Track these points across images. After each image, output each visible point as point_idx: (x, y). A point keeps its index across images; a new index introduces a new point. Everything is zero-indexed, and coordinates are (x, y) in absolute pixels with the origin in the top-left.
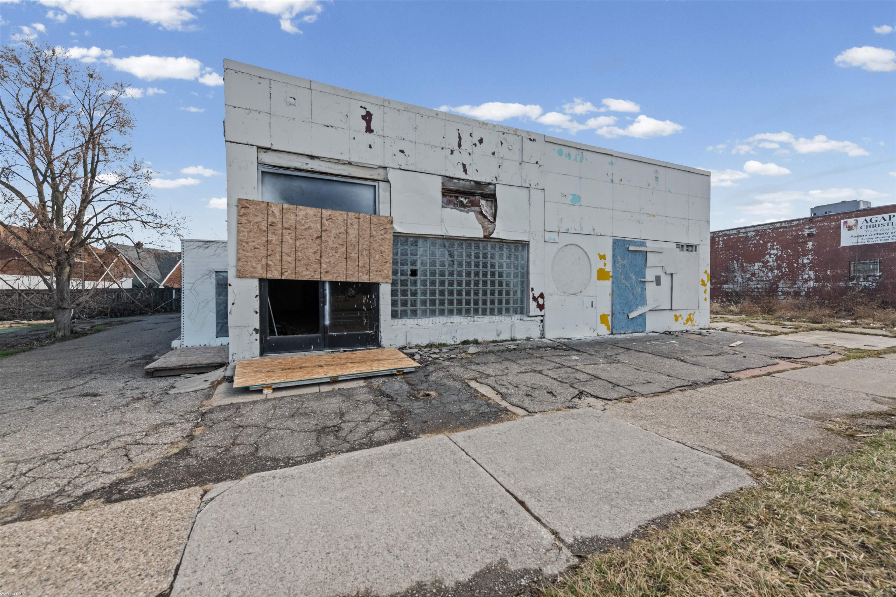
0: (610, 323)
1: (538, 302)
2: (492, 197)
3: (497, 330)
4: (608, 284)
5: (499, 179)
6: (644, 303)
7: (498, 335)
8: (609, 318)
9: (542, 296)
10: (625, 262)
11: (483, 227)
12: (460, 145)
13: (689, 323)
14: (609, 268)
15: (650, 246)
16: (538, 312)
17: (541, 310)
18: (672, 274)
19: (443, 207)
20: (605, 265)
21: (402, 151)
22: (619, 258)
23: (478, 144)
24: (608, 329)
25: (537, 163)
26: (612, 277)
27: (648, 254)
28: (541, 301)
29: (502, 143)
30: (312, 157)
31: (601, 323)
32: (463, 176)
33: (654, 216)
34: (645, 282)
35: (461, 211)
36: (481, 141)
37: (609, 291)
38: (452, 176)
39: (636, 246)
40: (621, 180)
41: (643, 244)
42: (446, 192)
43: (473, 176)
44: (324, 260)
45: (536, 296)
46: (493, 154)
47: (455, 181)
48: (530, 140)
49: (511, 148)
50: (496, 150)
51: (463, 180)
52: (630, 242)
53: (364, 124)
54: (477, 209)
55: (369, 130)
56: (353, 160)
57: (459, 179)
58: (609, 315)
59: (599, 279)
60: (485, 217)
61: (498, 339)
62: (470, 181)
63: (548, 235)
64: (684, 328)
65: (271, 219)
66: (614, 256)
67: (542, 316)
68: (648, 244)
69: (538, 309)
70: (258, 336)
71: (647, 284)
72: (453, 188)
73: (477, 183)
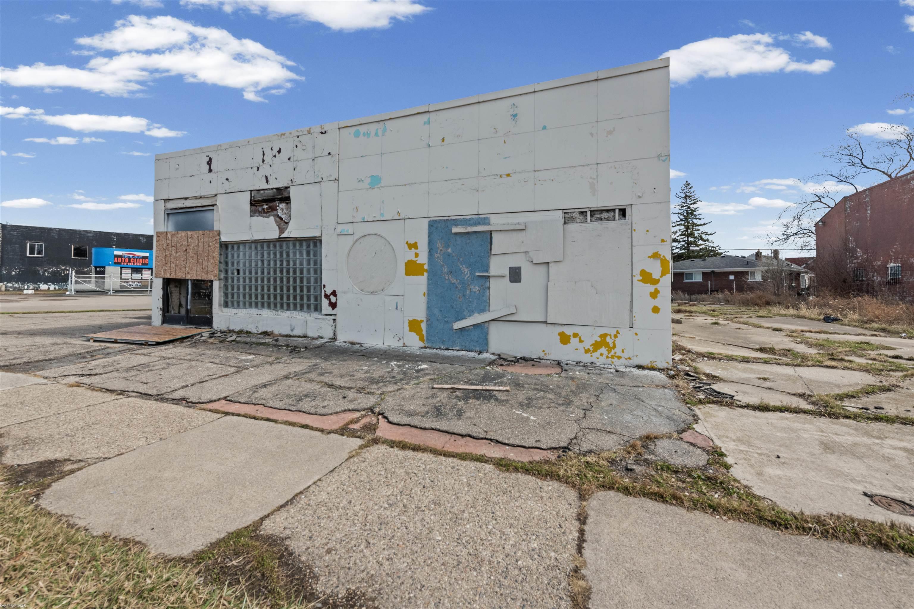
0: (424, 333)
1: (330, 300)
2: (287, 200)
3: (291, 325)
4: (422, 280)
5: (294, 181)
6: (484, 307)
7: (292, 330)
8: (424, 326)
9: (334, 293)
10: (449, 250)
11: (279, 228)
12: (263, 161)
13: (603, 350)
14: (423, 259)
15: (496, 222)
16: (329, 310)
17: (333, 309)
18: (548, 263)
19: (251, 216)
20: (417, 255)
21: (227, 179)
22: (439, 245)
23: (277, 154)
24: (421, 339)
25: (329, 154)
26: (426, 271)
27: (494, 235)
28: (333, 299)
29: (297, 146)
30: (186, 199)
31: (411, 330)
32: (265, 186)
33: (508, 175)
34: (489, 277)
35: (264, 217)
36: (279, 152)
37: (424, 288)
38: (258, 188)
39: (471, 225)
40: (443, 140)
41: (485, 221)
42: (253, 203)
43: (274, 184)
44: (188, 265)
45: (329, 292)
46: (289, 159)
47: (262, 192)
48: (322, 133)
49: (304, 148)
50: (291, 155)
51: (267, 189)
52: (456, 222)
53: (208, 167)
54: (275, 213)
55: (210, 171)
56: (202, 194)
57: (263, 190)
58: (422, 321)
59: (407, 273)
60: (281, 219)
61: (292, 334)
62: (272, 189)
63: (340, 228)
64: (586, 359)
65: (168, 242)
66: (430, 242)
67: (335, 315)
68: (493, 219)
69: (330, 308)
70: (161, 313)
71: (492, 281)
72: (260, 199)
73: (278, 189)
